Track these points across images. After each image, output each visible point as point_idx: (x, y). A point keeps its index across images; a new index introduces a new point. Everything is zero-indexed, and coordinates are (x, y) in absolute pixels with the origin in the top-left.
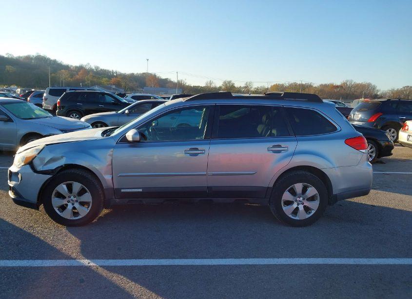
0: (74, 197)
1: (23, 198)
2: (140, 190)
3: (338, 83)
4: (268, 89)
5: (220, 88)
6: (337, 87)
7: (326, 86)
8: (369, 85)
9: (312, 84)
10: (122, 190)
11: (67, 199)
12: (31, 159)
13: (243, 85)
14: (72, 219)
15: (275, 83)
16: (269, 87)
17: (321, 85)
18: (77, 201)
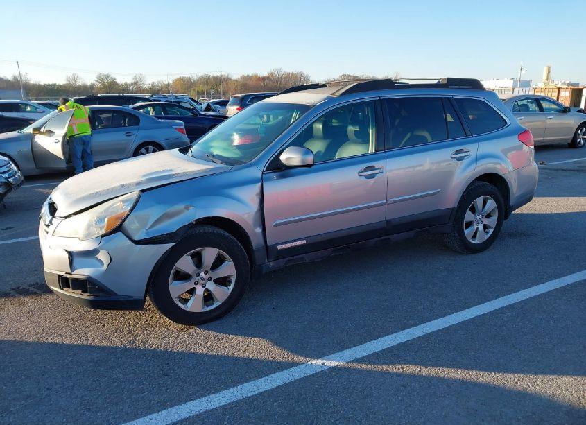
0: (206, 273)
1: (116, 295)
2: (304, 242)
3: (264, 74)
4: (168, 85)
5: (92, 85)
6: (264, 79)
7: (248, 78)
8: (301, 75)
9: (230, 76)
10: (279, 247)
11: (195, 279)
12: (120, 222)
13: (129, 80)
14: (203, 311)
15: (178, 76)
16: (171, 82)
17: (243, 77)
18: (210, 279)
